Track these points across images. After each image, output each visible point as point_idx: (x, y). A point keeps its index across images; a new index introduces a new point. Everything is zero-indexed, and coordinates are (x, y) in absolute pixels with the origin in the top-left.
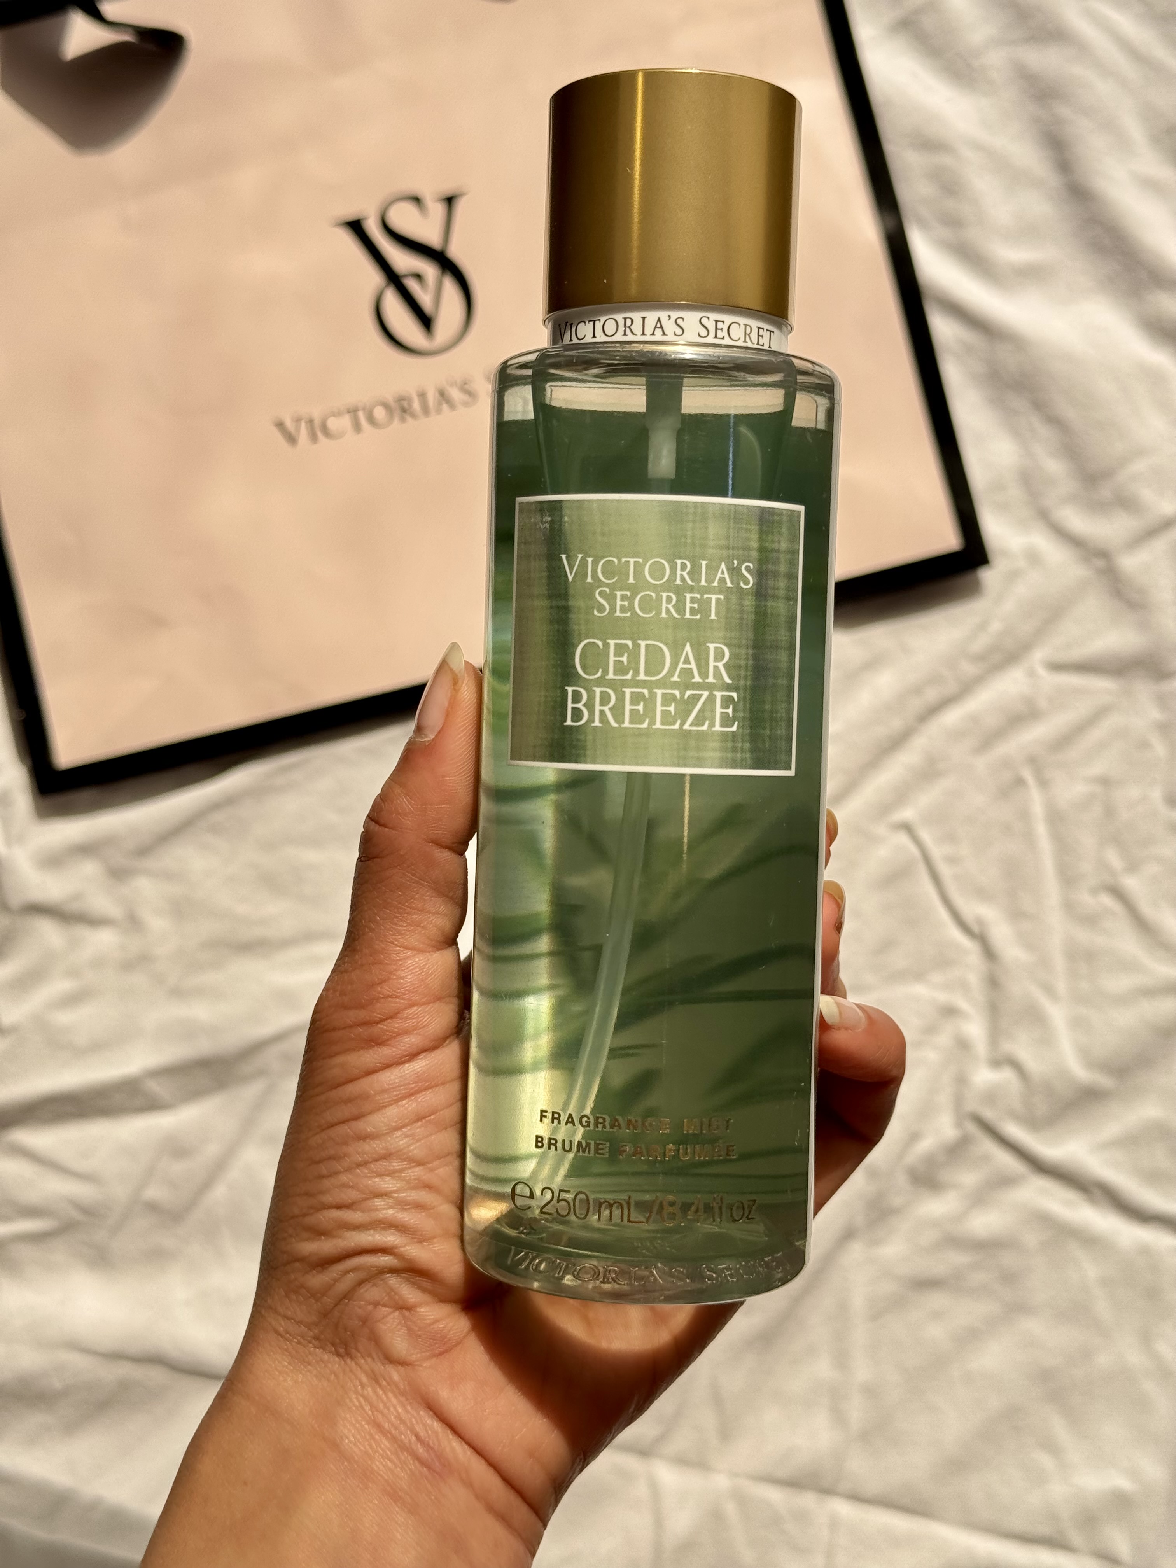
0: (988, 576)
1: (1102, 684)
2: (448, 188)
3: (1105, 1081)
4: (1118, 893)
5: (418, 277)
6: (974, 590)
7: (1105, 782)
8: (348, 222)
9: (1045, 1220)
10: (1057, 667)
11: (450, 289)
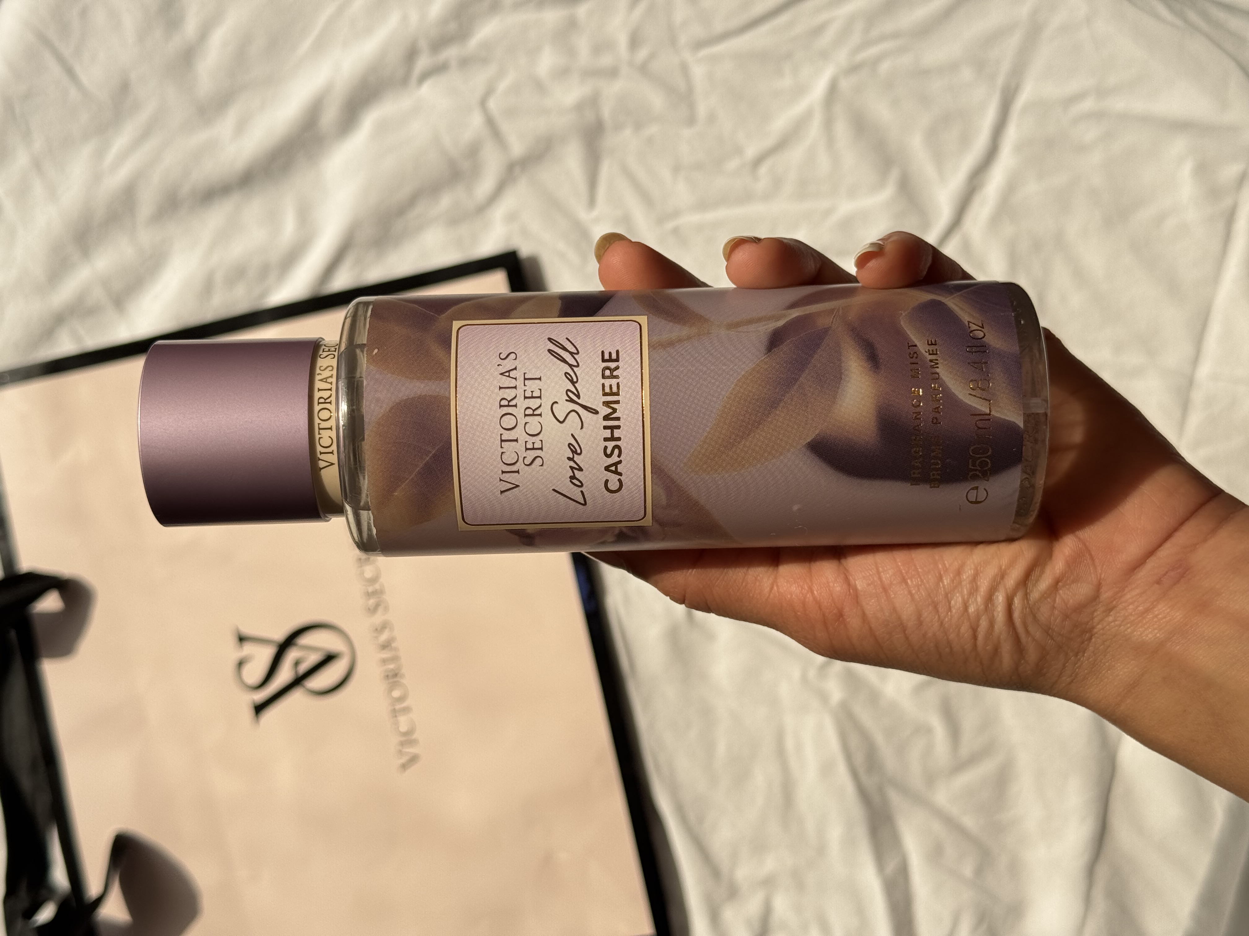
0: (525, 250)
1: (606, 169)
2: (232, 641)
3: (894, 175)
4: (758, 162)
5: (297, 663)
6: (534, 262)
7: (676, 169)
8: (255, 714)
9: (996, 220)
10: (592, 202)
11: (306, 640)
